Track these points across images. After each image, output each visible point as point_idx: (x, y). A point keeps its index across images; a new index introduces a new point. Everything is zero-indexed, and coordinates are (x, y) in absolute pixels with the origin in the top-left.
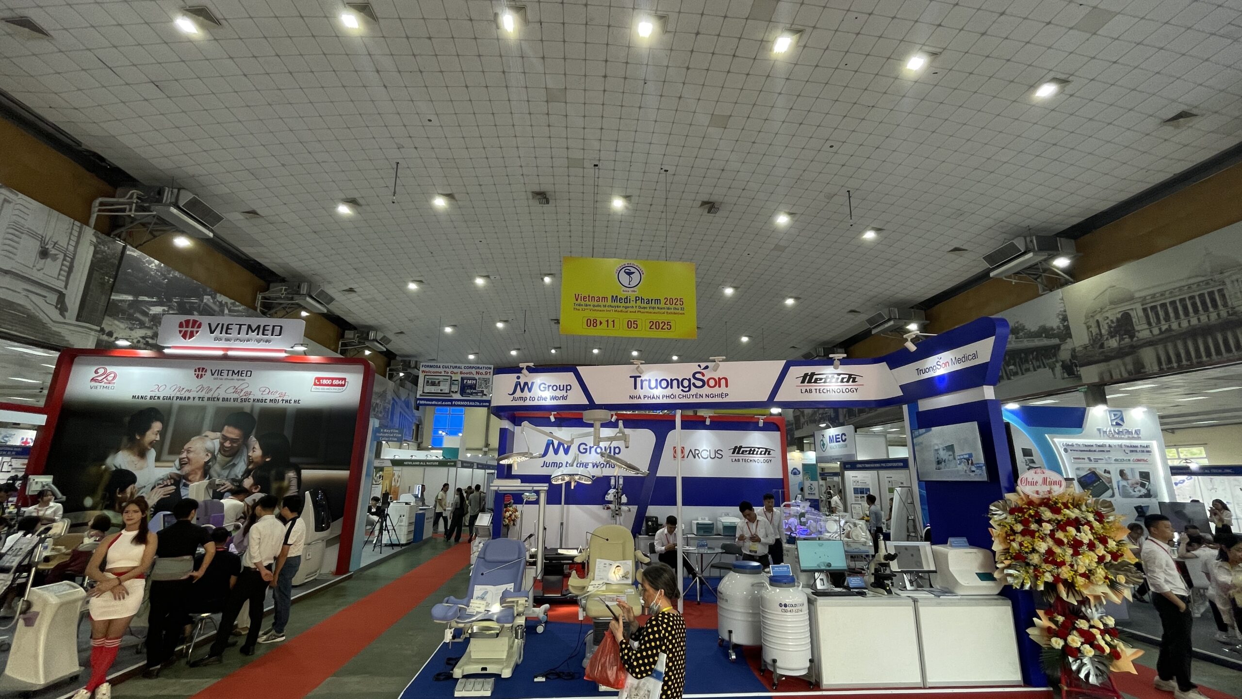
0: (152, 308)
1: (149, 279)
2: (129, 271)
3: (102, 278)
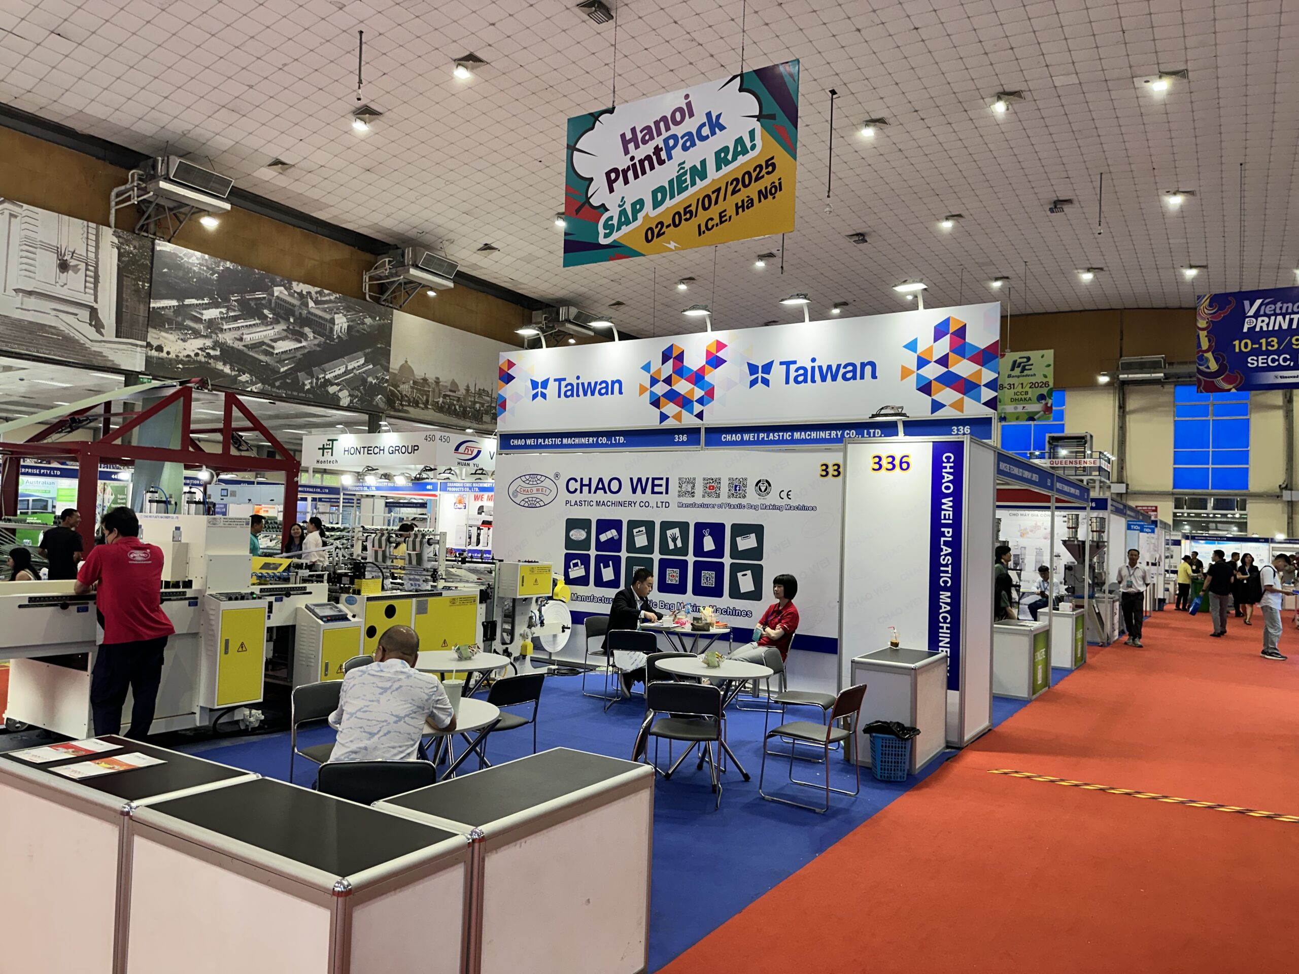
0: (204, 312)
1: (192, 278)
2: (165, 270)
3: (134, 285)
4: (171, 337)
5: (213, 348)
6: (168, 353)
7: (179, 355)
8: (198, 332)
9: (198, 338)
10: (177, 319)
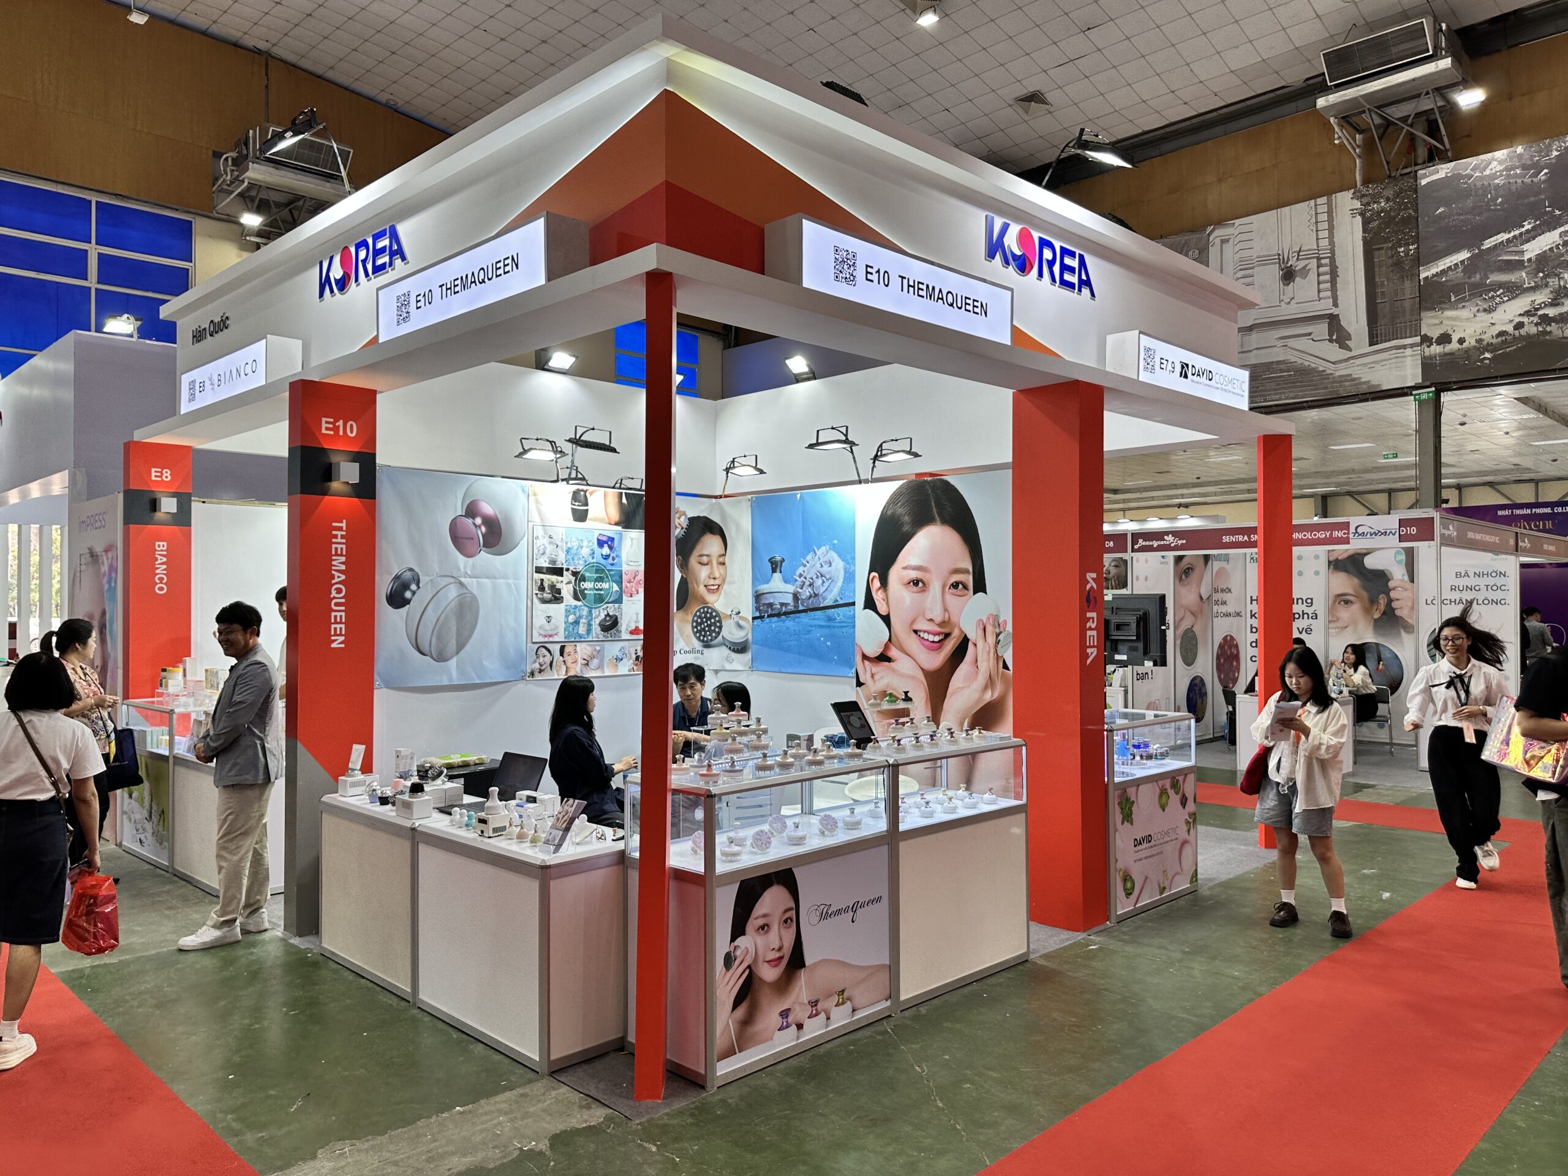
1: (1494, 199)
2: (1441, 210)
3: (1392, 256)
4: (1464, 313)
5: (1554, 304)
6: (1462, 341)
7: (1483, 337)
8: (1517, 287)
9: (1517, 296)
10: (1473, 279)
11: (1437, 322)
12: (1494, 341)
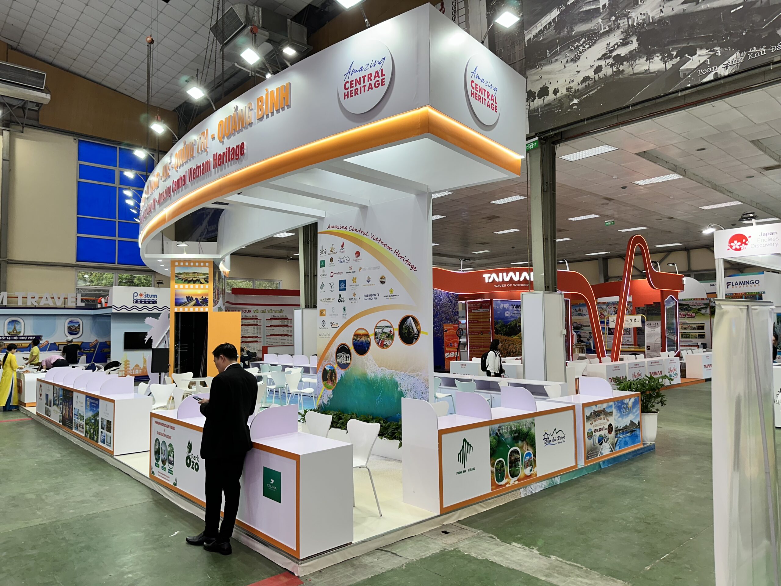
4: (556, 66)
5: (625, 43)
6: (556, 92)
7: (571, 85)
8: (595, 33)
9: (595, 43)
10: (562, 34)
11: (538, 77)
12: (580, 87)
